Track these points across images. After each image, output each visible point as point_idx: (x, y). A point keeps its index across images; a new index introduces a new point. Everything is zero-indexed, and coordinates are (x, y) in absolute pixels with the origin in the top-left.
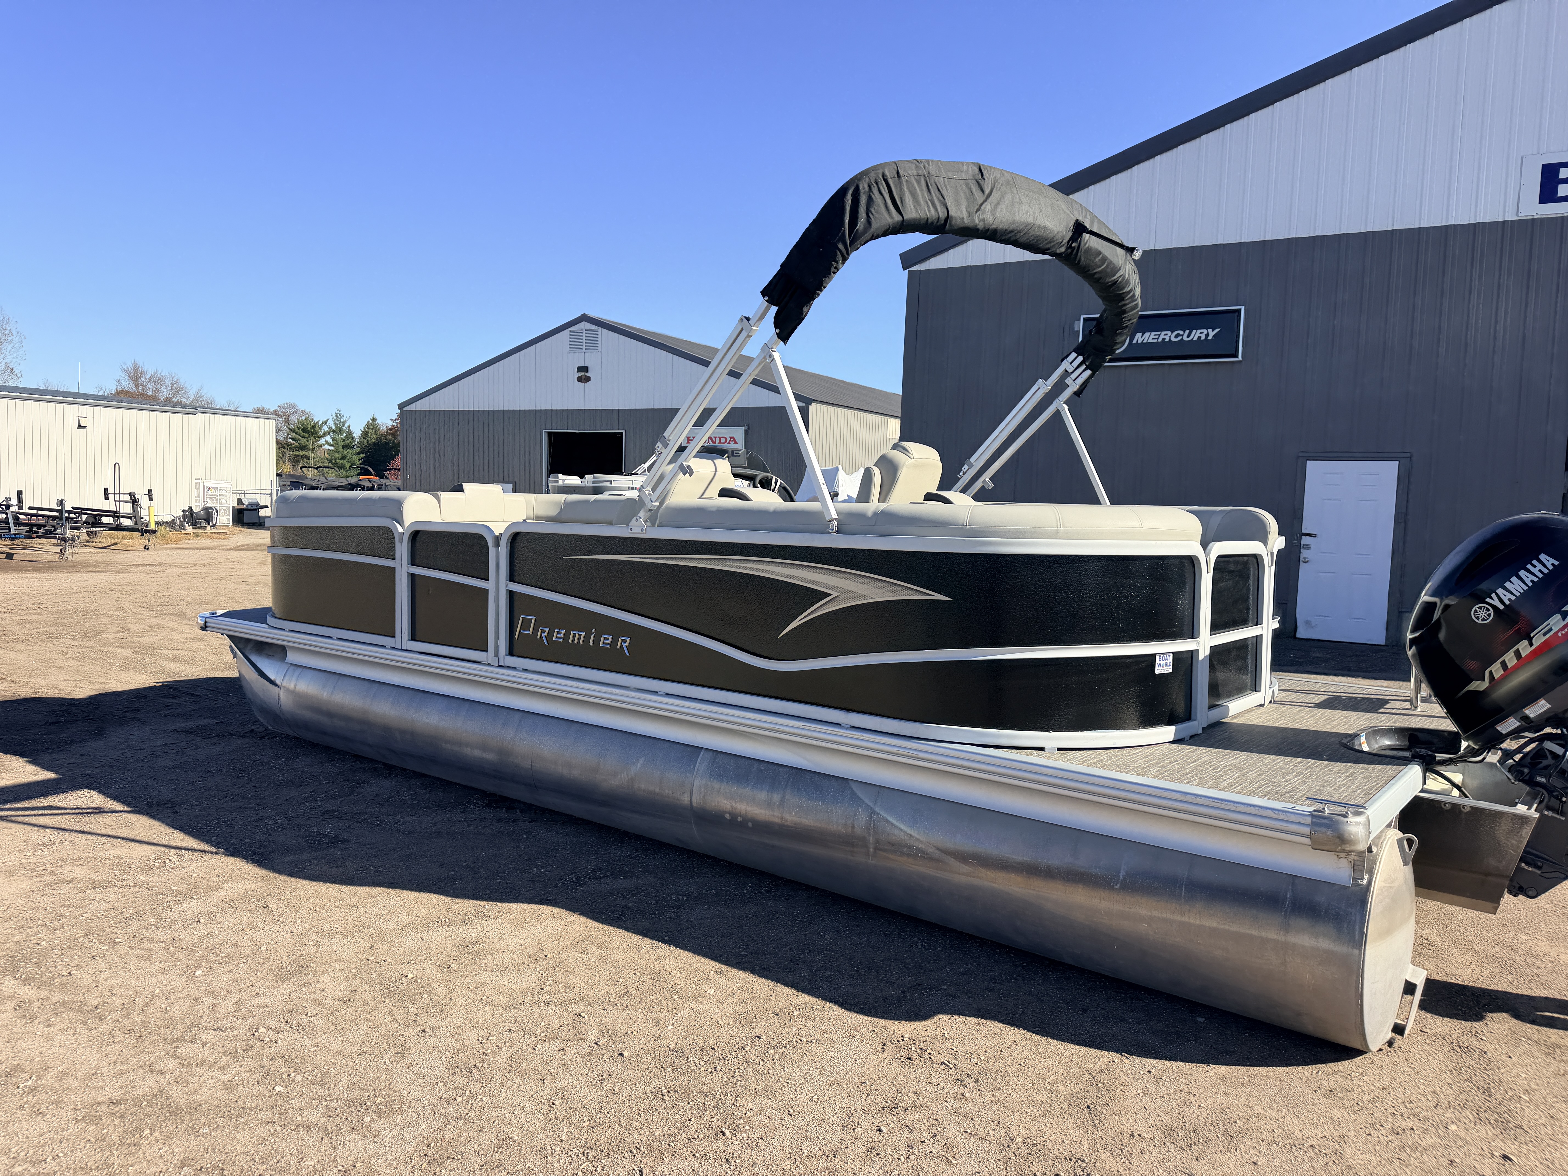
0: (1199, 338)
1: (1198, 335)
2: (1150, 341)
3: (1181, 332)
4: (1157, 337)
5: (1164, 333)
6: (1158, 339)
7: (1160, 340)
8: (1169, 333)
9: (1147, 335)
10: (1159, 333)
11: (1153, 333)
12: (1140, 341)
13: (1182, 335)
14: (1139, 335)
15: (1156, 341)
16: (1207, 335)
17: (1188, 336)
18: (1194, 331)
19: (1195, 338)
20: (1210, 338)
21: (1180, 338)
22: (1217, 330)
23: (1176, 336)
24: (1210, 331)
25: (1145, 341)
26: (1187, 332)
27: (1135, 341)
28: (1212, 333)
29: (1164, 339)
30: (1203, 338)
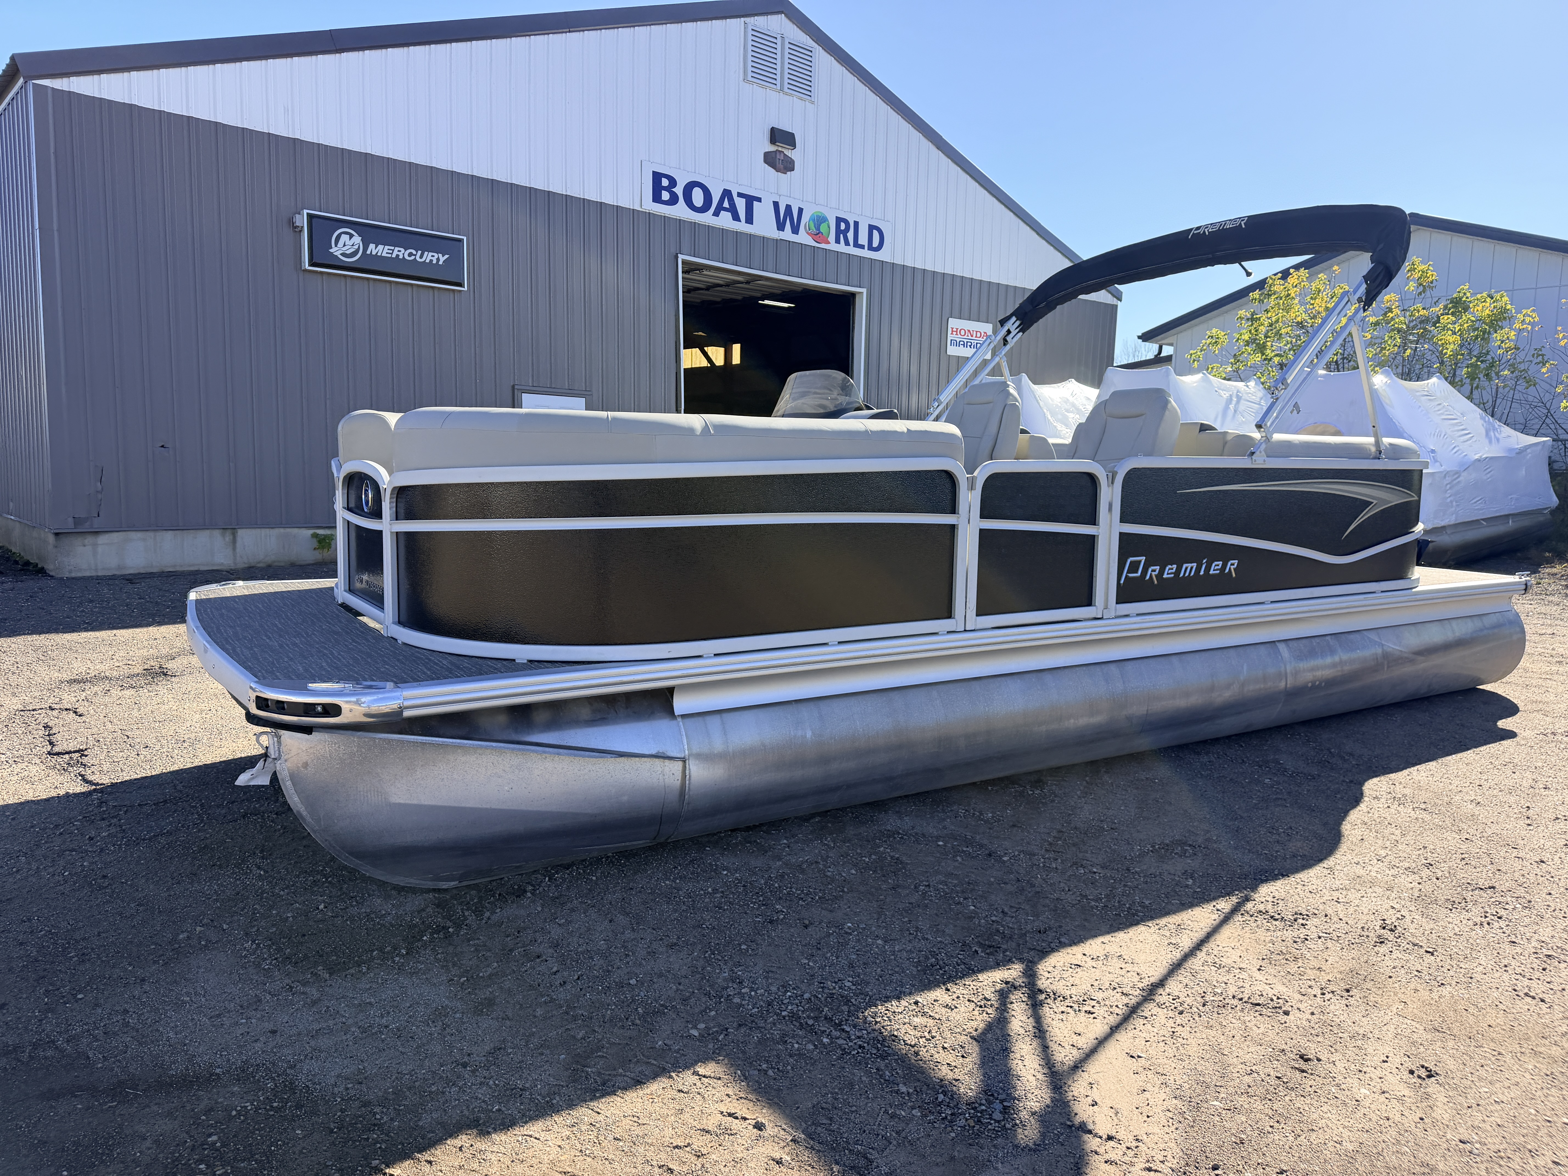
0: (431, 261)
1: (429, 258)
2: (384, 254)
3: (414, 252)
4: (391, 252)
5: (397, 249)
6: (392, 254)
7: (394, 256)
8: (403, 250)
9: (380, 247)
10: (393, 248)
11: (387, 247)
12: (374, 253)
13: (415, 255)
14: (372, 246)
15: (390, 255)
16: (438, 259)
17: (421, 257)
18: (426, 253)
19: (428, 261)
20: (441, 263)
21: (413, 257)
22: (447, 256)
23: (410, 255)
24: (440, 255)
25: (379, 254)
26: (420, 252)
27: (368, 252)
28: (442, 259)
29: (398, 256)
30: (435, 262)
